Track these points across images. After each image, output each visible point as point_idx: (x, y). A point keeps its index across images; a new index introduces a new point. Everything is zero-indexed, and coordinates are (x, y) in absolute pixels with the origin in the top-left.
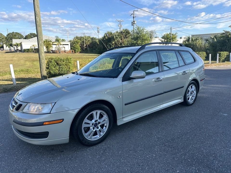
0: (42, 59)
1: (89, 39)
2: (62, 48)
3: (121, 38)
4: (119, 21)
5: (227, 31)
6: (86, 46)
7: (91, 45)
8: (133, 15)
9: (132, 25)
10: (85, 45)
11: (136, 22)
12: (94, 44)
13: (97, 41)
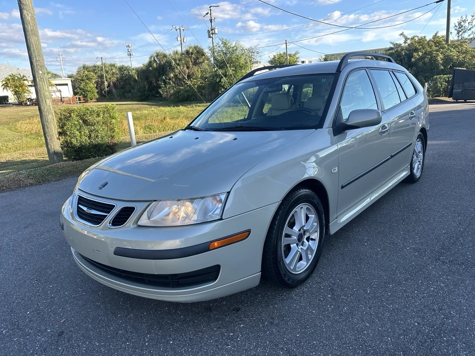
0: (47, 114)
1: (114, 71)
2: (54, 92)
3: (186, 65)
4: (177, 28)
5: (397, 44)
6: (109, 86)
7: (120, 83)
8: (209, 15)
9: (210, 37)
10: (106, 83)
11: (216, 31)
12: (126, 79)
13: (133, 73)
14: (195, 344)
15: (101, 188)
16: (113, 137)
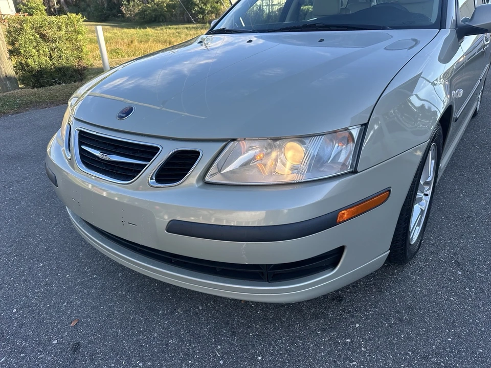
6: (59, 2)
14: (299, 360)
15: (121, 117)
16: (80, 59)
